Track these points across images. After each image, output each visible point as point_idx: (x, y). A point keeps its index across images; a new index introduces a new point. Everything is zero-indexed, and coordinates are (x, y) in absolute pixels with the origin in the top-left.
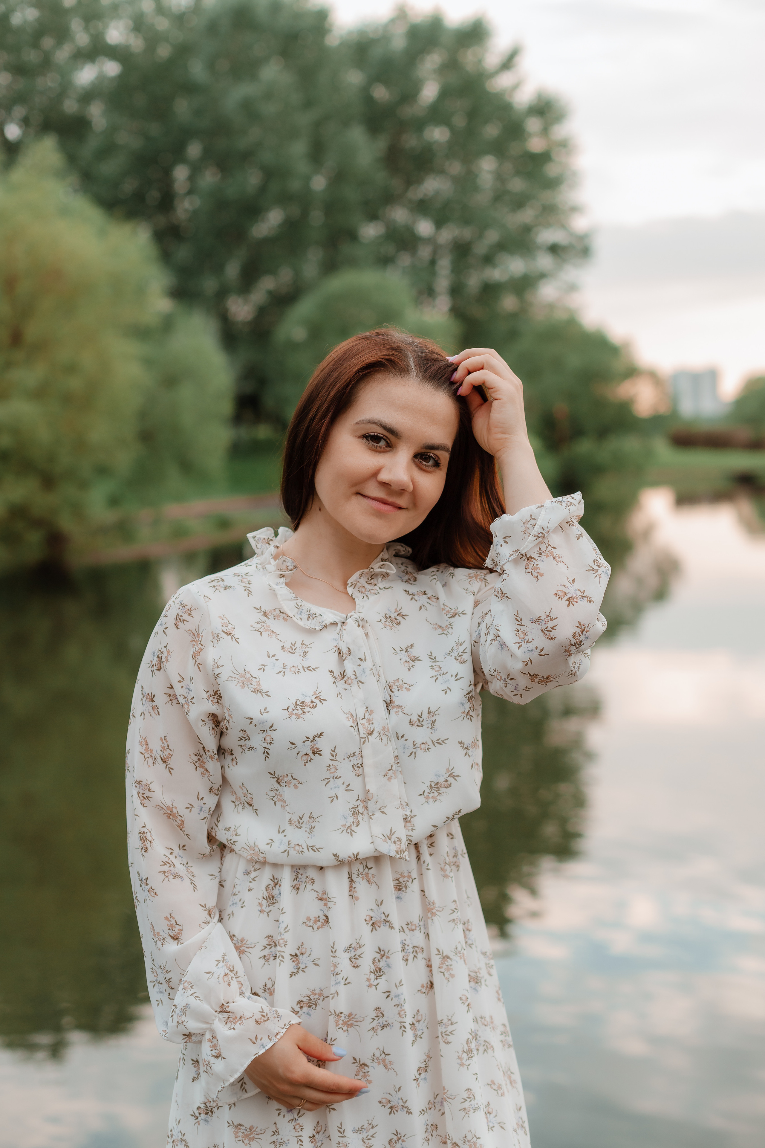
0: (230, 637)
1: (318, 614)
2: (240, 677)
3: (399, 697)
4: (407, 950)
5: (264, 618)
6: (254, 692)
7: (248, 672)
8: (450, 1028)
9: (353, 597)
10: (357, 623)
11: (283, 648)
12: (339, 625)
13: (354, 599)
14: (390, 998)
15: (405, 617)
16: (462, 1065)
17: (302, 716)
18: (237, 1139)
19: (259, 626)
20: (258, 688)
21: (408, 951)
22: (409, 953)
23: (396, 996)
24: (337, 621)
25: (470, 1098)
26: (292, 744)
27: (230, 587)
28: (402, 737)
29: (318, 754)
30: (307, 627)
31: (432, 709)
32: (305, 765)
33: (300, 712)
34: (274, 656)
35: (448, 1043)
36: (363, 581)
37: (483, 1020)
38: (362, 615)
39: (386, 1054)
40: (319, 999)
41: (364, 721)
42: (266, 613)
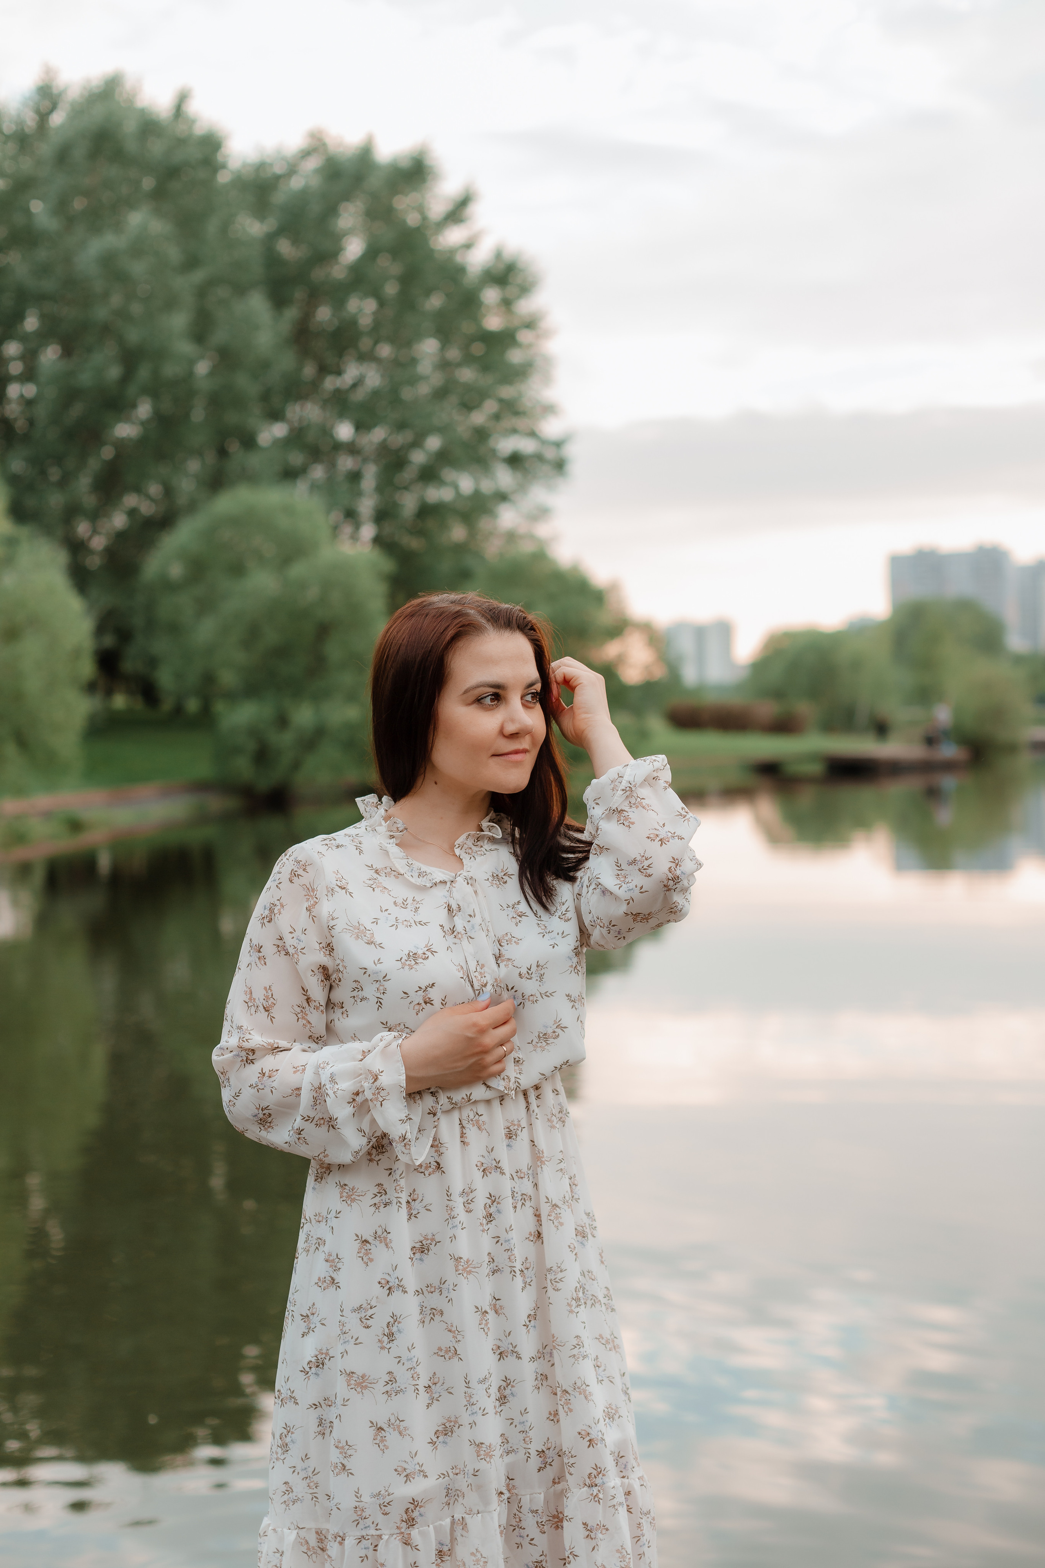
0: (344, 891)
1: (428, 872)
2: (355, 929)
3: (509, 951)
4: (516, 1197)
5: (375, 876)
6: (368, 943)
7: (362, 925)
8: (560, 1275)
9: (461, 857)
10: (466, 881)
11: (395, 903)
12: (448, 883)
13: (462, 860)
14: (499, 1244)
15: (511, 876)
16: (571, 1312)
17: (415, 966)
18: (349, 1387)
19: (371, 882)
20: (372, 940)
21: (517, 1199)
22: (518, 1200)
23: (506, 1241)
24: (447, 880)
25: (579, 1345)
26: (405, 993)
27: (342, 845)
28: (512, 988)
29: (430, 1003)
30: (418, 884)
31: (541, 963)
32: (417, 1014)
33: (413, 962)
34: (386, 910)
35: (558, 1290)
36: (470, 843)
37: (590, 1274)
38: (470, 874)
39: (496, 1299)
40: (431, 1244)
41: (476, 974)
42: (377, 870)
